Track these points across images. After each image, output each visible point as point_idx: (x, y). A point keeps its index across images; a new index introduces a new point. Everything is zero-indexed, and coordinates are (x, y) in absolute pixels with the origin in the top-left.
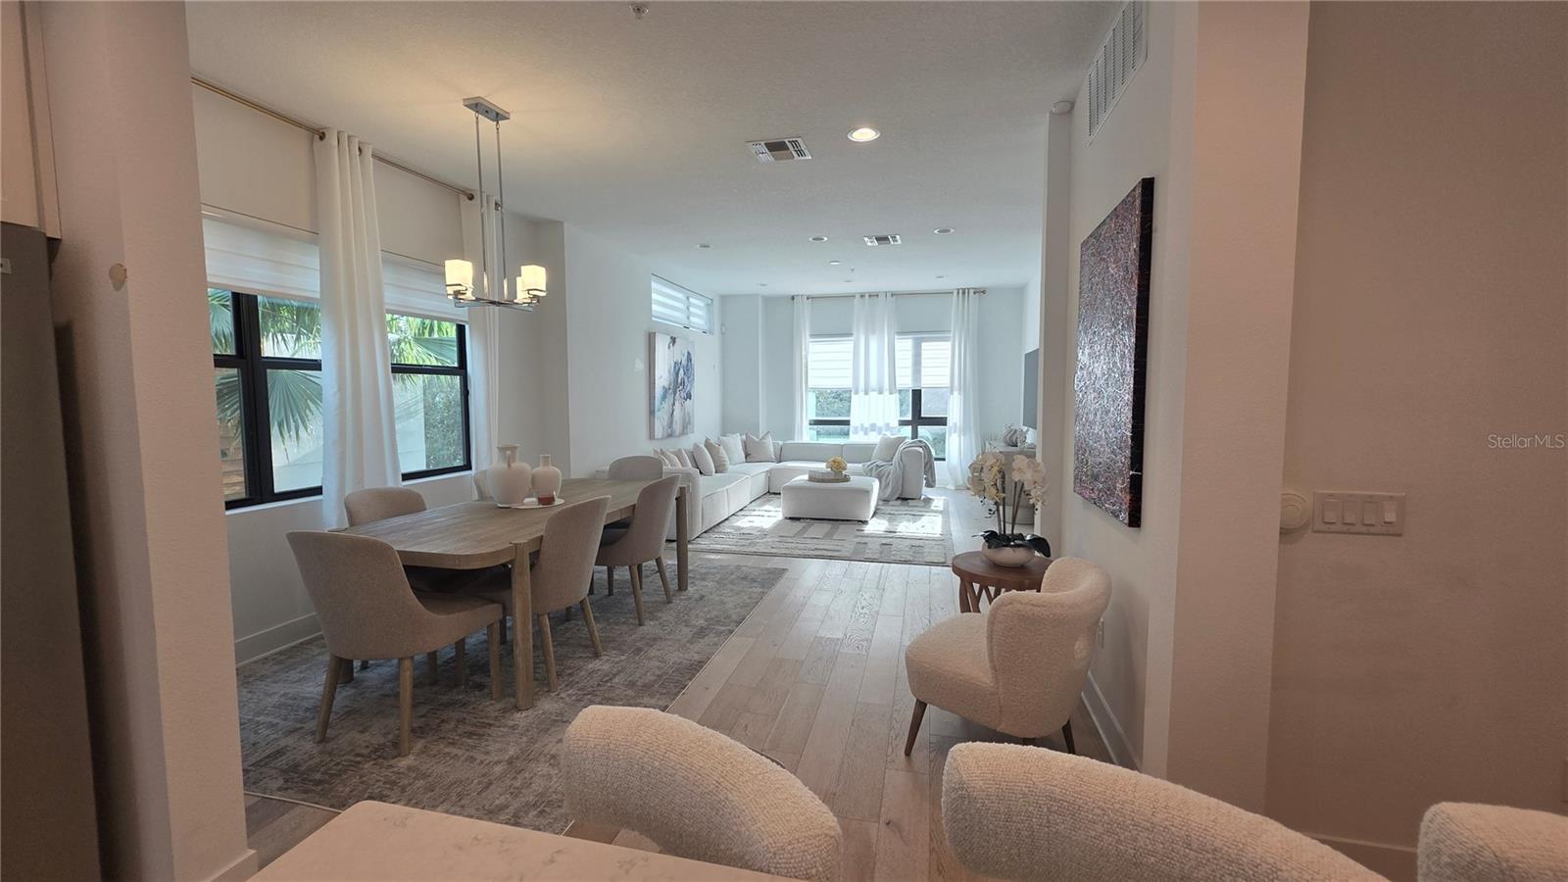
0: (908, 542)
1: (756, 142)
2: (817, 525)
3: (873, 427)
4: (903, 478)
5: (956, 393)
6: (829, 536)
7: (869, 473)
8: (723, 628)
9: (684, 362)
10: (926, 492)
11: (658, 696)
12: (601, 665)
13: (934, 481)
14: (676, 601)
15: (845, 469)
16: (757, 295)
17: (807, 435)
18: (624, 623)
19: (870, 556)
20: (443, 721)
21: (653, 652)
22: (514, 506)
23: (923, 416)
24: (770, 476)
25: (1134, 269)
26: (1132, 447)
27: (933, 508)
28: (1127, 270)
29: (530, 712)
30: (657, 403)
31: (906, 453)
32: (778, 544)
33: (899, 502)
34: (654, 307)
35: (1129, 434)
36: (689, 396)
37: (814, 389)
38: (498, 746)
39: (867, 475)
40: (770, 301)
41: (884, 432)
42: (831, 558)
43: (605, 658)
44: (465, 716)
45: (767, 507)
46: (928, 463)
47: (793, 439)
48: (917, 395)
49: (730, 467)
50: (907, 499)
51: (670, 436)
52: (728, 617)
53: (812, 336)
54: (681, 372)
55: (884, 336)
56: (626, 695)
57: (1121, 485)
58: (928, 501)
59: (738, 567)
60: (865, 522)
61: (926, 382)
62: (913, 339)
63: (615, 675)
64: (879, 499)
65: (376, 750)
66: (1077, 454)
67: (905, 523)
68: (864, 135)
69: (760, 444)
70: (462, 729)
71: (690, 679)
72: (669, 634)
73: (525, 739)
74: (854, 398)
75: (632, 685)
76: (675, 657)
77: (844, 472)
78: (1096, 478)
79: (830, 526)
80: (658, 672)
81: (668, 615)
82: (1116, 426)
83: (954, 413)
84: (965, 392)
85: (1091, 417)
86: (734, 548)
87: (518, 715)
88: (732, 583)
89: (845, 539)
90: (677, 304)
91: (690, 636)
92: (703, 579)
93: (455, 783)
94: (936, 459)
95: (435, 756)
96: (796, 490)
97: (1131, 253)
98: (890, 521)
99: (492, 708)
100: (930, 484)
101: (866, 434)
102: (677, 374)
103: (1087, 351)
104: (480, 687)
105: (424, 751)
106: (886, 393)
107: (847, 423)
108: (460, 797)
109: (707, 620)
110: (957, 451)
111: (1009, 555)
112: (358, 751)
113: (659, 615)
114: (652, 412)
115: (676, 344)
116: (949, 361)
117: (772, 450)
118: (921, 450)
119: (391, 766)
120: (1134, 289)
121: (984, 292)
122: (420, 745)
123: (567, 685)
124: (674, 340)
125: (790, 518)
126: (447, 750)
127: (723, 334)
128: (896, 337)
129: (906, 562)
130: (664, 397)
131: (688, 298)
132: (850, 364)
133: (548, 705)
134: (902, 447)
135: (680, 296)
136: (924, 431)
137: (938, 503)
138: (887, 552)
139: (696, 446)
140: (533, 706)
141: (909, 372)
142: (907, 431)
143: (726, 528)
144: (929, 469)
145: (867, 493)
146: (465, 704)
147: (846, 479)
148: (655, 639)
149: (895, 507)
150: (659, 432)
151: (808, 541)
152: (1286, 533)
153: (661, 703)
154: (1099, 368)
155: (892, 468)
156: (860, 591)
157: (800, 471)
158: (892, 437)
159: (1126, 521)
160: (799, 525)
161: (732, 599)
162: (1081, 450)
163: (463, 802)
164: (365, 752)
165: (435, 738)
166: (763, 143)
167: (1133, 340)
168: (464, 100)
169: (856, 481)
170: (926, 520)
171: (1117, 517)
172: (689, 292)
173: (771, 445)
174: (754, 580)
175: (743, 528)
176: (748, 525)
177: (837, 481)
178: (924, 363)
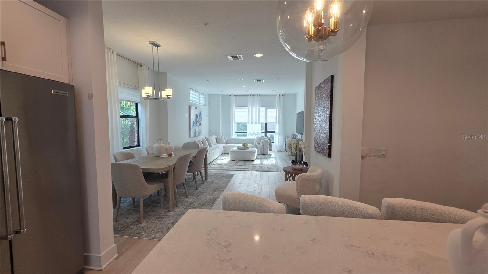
0: (267, 166)
1: (229, 56)
2: (240, 162)
3: (254, 134)
4: (263, 148)
5: (277, 124)
6: (244, 165)
7: (253, 147)
8: (221, 189)
9: (199, 114)
10: (270, 152)
11: (207, 206)
12: (190, 199)
13: (272, 149)
14: (205, 183)
15: (247, 146)
16: (219, 94)
17: (234, 136)
18: (192, 189)
19: (257, 170)
20: (149, 215)
21: (202, 196)
22: (161, 156)
23: (268, 130)
24: (224, 148)
25: (329, 96)
26: (329, 139)
27: (272, 157)
28: (327, 96)
29: (173, 212)
30: (192, 126)
31: (264, 141)
32: (230, 167)
33: (262, 155)
34: (191, 98)
35: (328, 135)
36: (200, 125)
37: (236, 123)
38: (167, 220)
39: (253, 148)
40: (223, 96)
41: (257, 135)
42: (246, 171)
43: (190, 198)
44: (155, 213)
45: (224, 157)
46: (270, 144)
47: (230, 137)
48: (266, 124)
49: (213, 146)
50: (264, 154)
51: (195, 136)
52: (221, 187)
53: (236, 107)
54: (198, 117)
55: (257, 108)
56: (199, 207)
57: (326, 148)
58: (270, 155)
59: (220, 174)
60: (254, 161)
61: (269, 121)
62: (266, 108)
63: (194, 202)
64: (257, 155)
65: (133, 223)
66: (314, 140)
67: (265, 161)
68: (259, 55)
69: (221, 139)
70: (155, 217)
71: (215, 202)
72: (206, 191)
73: (174, 218)
74: (248, 125)
75: (200, 204)
76: (209, 197)
77: (247, 147)
78: (320, 146)
79: (244, 162)
80: (206, 201)
81: (203, 187)
82: (325, 133)
83: (277, 129)
84: (280, 124)
85: (318, 131)
86: (218, 169)
87: (170, 213)
88: (220, 178)
89: (249, 165)
90: (196, 97)
91: (212, 192)
92: (211, 177)
93: (159, 229)
94: (272, 143)
95: (150, 223)
96: (233, 152)
97: (328, 92)
98: (261, 160)
99: (162, 211)
100: (270, 150)
101: (252, 136)
102: (197, 118)
103: (317, 115)
104: (156, 206)
105: (147, 222)
106: (258, 124)
107: (246, 132)
108: (162, 232)
109: (215, 187)
110: (278, 140)
111: (298, 166)
112: (128, 223)
113: (201, 187)
114: (190, 129)
115: (197, 109)
116: (275, 115)
117: (224, 140)
118: (268, 140)
119: (139, 226)
120: (329, 101)
121: (285, 95)
122: (145, 221)
123: (181, 205)
124: (196, 108)
125: (232, 160)
126: (153, 222)
127: (209, 106)
128: (260, 107)
129: (267, 171)
130: (193, 125)
131: (199, 95)
132: (247, 115)
133: (177, 210)
134: (263, 139)
135: (197, 94)
136: (268, 135)
137: (273, 155)
138: (261, 169)
139: (203, 140)
140: (173, 210)
141: (264, 117)
142: (264, 135)
143: (213, 163)
144: (270, 146)
145: (254, 152)
146: (154, 211)
147: (248, 149)
148: (202, 193)
149: (261, 157)
150: (192, 135)
151: (239, 166)
152: (363, 157)
153: (209, 208)
154: (321, 119)
155: (260, 146)
156: (256, 179)
157: (234, 147)
158: (260, 136)
159: (328, 156)
160: (235, 162)
161: (221, 182)
162: (316, 139)
163: (163, 233)
164: (130, 223)
165: (149, 219)
166: (231, 56)
167: (329, 113)
168: (149, 42)
169: (251, 149)
170: (271, 160)
171: (325, 155)
172: (200, 93)
173: (224, 139)
174: (226, 177)
175: (219, 163)
176: (220, 162)
177: (246, 149)
178: (268, 115)
